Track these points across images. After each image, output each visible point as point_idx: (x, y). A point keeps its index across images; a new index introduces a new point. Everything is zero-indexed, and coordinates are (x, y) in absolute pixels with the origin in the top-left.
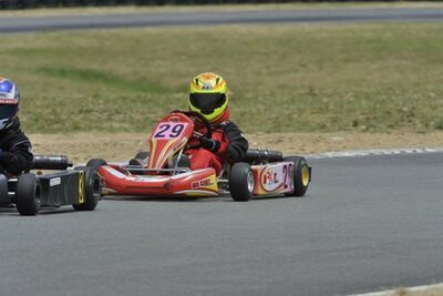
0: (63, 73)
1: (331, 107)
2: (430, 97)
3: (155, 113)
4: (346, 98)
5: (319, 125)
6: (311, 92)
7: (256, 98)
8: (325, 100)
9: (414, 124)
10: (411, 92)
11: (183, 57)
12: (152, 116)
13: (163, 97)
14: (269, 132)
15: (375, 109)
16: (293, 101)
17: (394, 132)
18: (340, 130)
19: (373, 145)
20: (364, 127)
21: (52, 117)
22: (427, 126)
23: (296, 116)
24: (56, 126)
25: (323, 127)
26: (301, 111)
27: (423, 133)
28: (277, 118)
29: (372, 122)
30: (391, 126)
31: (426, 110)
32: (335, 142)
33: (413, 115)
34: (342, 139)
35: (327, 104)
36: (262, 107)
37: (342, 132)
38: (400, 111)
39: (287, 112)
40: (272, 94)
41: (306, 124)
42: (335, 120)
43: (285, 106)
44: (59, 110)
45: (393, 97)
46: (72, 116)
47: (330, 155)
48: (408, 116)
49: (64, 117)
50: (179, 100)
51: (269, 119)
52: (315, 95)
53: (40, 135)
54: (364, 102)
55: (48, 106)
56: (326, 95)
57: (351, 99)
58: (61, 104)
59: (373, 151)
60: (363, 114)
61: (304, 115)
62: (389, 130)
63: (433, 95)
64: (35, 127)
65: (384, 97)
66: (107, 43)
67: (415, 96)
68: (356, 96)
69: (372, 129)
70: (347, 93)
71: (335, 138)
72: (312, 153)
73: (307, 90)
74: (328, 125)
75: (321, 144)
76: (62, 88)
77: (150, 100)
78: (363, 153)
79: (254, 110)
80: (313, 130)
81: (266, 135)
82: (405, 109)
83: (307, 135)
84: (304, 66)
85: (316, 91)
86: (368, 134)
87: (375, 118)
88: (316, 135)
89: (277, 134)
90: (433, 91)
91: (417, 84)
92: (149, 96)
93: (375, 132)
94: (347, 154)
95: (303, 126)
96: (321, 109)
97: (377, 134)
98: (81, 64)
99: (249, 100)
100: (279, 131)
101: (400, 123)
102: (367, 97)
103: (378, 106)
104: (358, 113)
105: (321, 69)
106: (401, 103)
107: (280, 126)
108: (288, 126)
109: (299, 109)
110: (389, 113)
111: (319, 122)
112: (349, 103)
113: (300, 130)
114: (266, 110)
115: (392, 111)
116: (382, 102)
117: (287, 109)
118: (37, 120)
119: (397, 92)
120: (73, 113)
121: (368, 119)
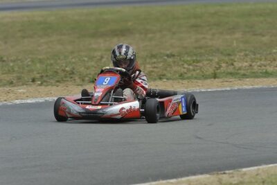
1: (16, 69)
2: (84, 61)
4: (25, 63)
5: (8, 81)
8: (11, 64)
9: (75, 80)
10: (70, 57)
15: (46, 70)
17: (61, 85)
18: (23, 85)
19: (47, 95)
20: (39, 83)
22: (83, 80)
25: (12, 83)
27: (81, 85)
29: (45, 79)
30: (58, 81)
31: (82, 69)
32: (20, 93)
33: (73, 73)
34: (25, 91)
35: (13, 68)
37: (25, 86)
38: (64, 71)
42: (19, 78)
45: (59, 61)
47: (18, 102)
48: (70, 74)
52: (4, 61)
54: (38, 65)
56: (12, 61)
57: (30, 63)
59: (47, 99)
60: (39, 73)
62: (58, 83)
63: (86, 59)
65: (52, 62)
67: (73, 60)
68: (33, 61)
69: (45, 84)
70: (26, 59)
71: (20, 91)
72: (5, 101)
74: (14, 81)
75: (11, 95)
78: (41, 100)
80: (4, 85)
82: (67, 69)
86: (43, 87)
87: (47, 76)
88: (7, 89)
90: (86, 57)
91: (72, 52)
93: (47, 86)
94: (29, 101)
96: (9, 71)
97: (50, 87)
101: (65, 79)
102: (41, 61)
103: (49, 67)
104: (35, 72)
105: (6, 43)
106: (64, 65)
110: (56, 72)
111: (8, 79)
112: (28, 66)
115: (59, 71)
116: (51, 65)
119: (62, 57)
121: (42, 77)
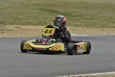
0: (46, 10)
3: (71, 22)
6: (111, 18)
7: (97, 19)
11: (78, 8)
12: (70, 23)
13: (73, 18)
14: (101, 28)
16: (106, 20)
21: (44, 22)
23: (107, 24)
24: (45, 24)
26: (109, 23)
28: (102, 24)
36: (99, 21)
39: (105, 23)
40: (101, 18)
41: (110, 26)
43: (105, 21)
44: (46, 20)
46: (49, 22)
49: (47, 22)
50: (77, 19)
51: (101, 24)
53: (41, 26)
55: (43, 19)
58: (46, 18)
61: (110, 24)
64: (39, 24)
66: (58, 3)
73: (110, 18)
76: (45, 14)
77: (69, 18)
79: (97, 22)
81: (100, 29)
83: (111, 29)
84: (109, 11)
85: (112, 18)
89: (103, 29)
92: (69, 17)
95: (109, 27)
98: (51, 8)
99: (95, 19)
100: (103, 28)
107: (103, 26)
108: (105, 27)
109: (108, 22)
113: (108, 28)
114: (100, 22)
117: (105, 22)
118: (40, 22)
120: (49, 21)
